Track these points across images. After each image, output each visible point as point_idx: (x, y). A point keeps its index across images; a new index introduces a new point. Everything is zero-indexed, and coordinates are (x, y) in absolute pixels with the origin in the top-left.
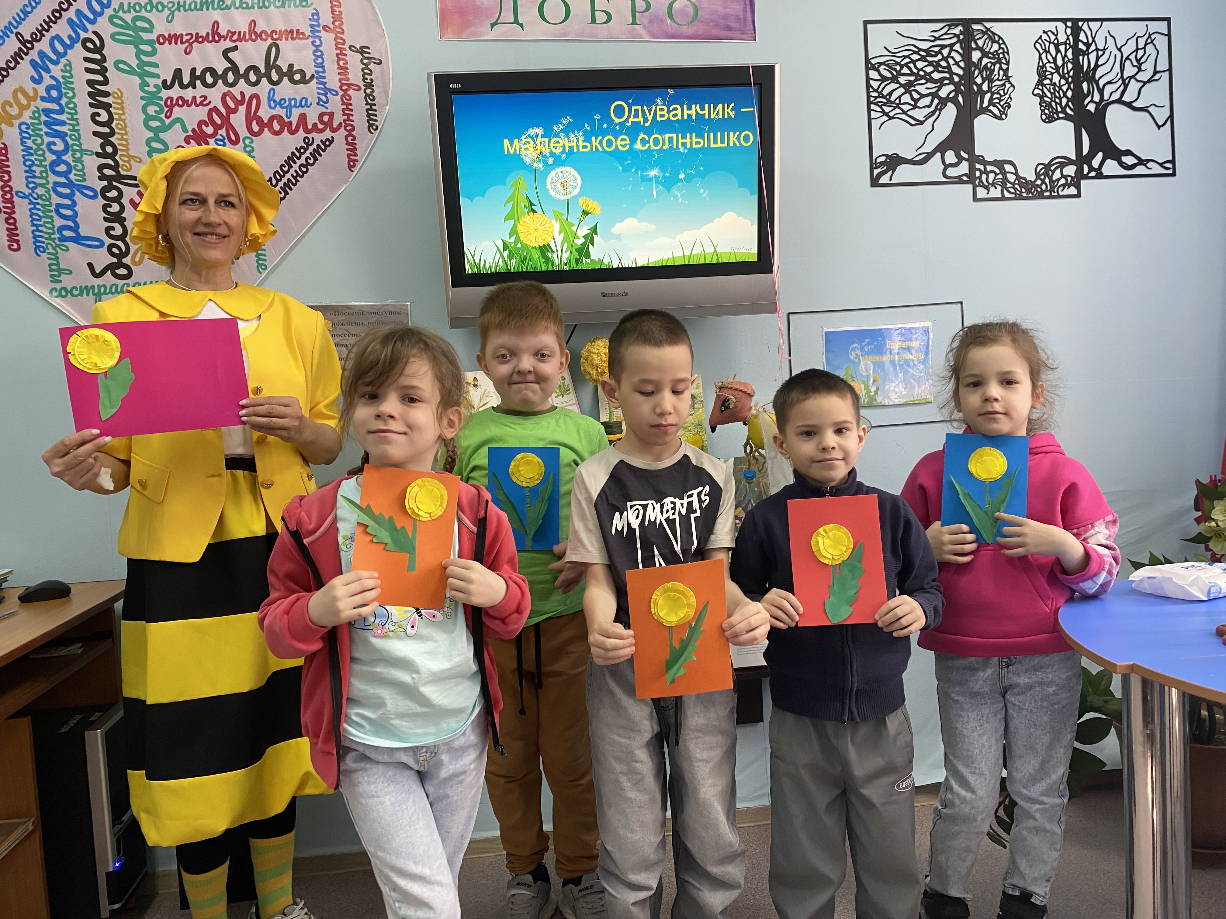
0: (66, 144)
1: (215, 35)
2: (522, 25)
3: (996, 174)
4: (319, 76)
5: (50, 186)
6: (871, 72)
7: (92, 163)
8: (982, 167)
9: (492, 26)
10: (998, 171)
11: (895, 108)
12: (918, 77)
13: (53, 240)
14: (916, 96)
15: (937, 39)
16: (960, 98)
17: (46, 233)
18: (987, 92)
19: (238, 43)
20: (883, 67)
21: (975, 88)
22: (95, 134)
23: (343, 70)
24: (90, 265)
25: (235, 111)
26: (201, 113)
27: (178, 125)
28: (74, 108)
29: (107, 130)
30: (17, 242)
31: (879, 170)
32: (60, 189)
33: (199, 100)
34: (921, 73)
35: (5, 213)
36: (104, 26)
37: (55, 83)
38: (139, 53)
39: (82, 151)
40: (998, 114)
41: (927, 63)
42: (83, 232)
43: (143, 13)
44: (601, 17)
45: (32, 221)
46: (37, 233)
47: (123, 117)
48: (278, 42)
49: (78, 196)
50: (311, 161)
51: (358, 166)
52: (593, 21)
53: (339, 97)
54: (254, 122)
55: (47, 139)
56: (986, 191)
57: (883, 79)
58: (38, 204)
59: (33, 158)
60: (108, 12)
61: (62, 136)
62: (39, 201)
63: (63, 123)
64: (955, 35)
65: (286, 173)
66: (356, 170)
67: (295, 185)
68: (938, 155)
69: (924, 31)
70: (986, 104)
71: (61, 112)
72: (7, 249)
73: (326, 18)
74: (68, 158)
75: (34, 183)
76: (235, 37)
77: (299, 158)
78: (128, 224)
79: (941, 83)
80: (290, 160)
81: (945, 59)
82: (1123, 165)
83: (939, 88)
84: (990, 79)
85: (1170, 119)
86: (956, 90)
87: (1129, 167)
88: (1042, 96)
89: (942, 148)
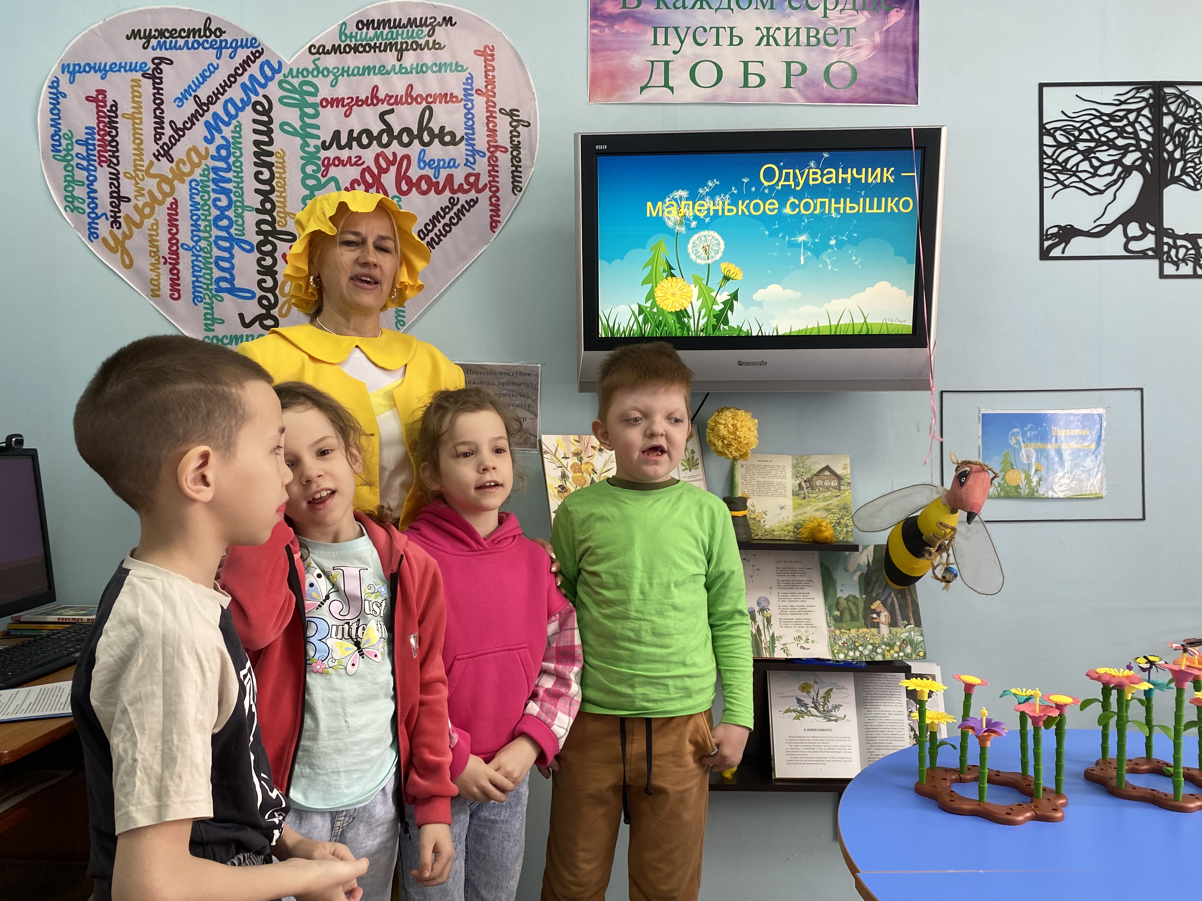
0: (230, 200)
1: (374, 99)
2: (672, 89)
3: (1188, 249)
4: (469, 138)
5: (212, 240)
6: (1045, 137)
7: (251, 218)
8: (1171, 241)
9: (642, 89)
10: (1190, 246)
11: (1071, 176)
12: (1099, 143)
13: (210, 290)
14: (1096, 163)
15: (1122, 103)
16: (1148, 167)
17: (204, 284)
18: (1179, 160)
19: (394, 107)
20: (1059, 132)
21: (1166, 155)
22: (257, 191)
23: (492, 132)
24: (241, 316)
25: (386, 171)
26: (354, 173)
27: (333, 183)
28: (240, 167)
29: (267, 188)
30: (178, 291)
31: (1050, 242)
32: (221, 243)
33: (353, 160)
34: (1103, 139)
35: (170, 263)
36: (273, 91)
37: (225, 143)
38: (303, 115)
39: (244, 208)
40: (1192, 184)
41: (1109, 129)
42: (238, 284)
43: (310, 78)
44: (754, 80)
45: (193, 272)
46: (196, 284)
47: (283, 176)
48: (432, 105)
49: (236, 250)
50: (455, 221)
51: (500, 226)
52: (746, 85)
53: (486, 159)
54: (404, 182)
55: (213, 196)
56: (1175, 267)
57: (1059, 145)
58: (200, 256)
59: (199, 213)
60: (279, 77)
61: (227, 192)
62: (202, 254)
63: (229, 181)
64: (1144, 99)
65: (429, 231)
66: (497, 231)
67: (437, 244)
68: (1120, 227)
69: (1109, 94)
70: (1177, 173)
71: (228, 170)
72: (169, 298)
73: (479, 82)
74: (230, 213)
75: (199, 236)
76: (392, 101)
77: (443, 218)
78: (280, 278)
79: (1125, 150)
80: (435, 219)
81: (1132, 124)
83: (1123, 156)
84: (1183, 146)
86: (1143, 158)
89: (1124, 220)
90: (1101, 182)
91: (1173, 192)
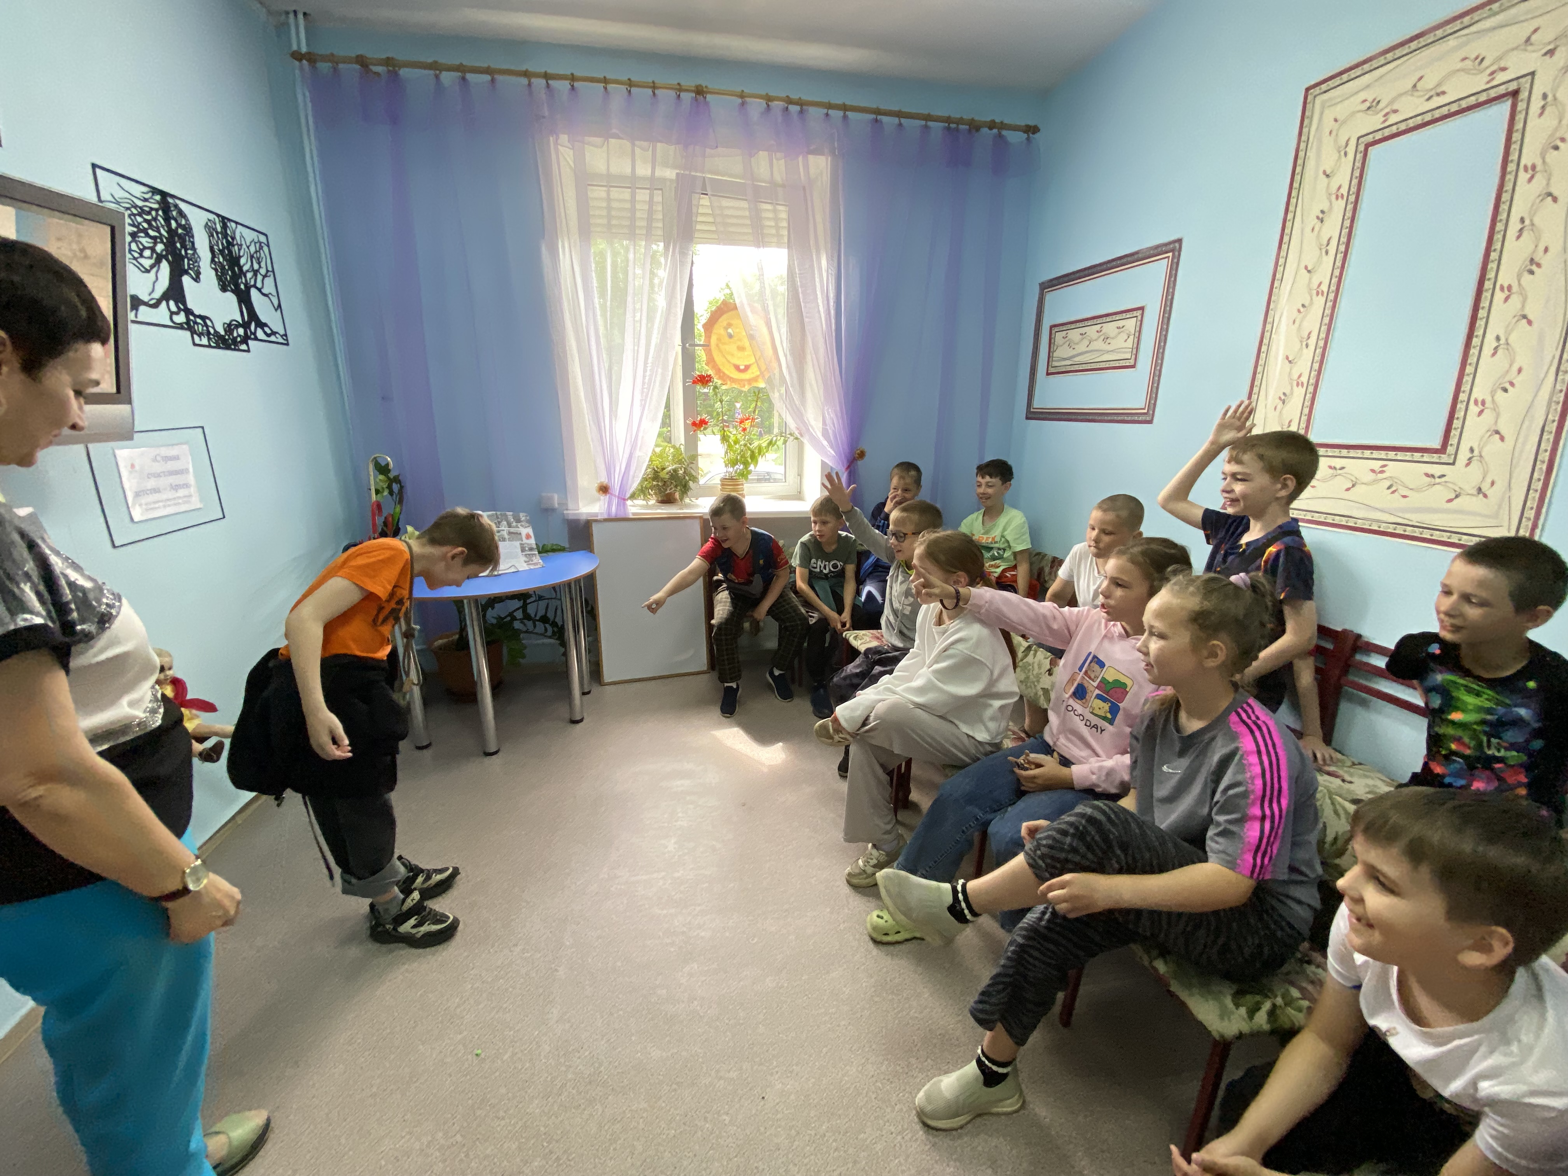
8: (193, 319)
10: (202, 324)
12: (139, 230)
14: (141, 246)
15: (145, 200)
16: (170, 257)
18: (185, 257)
21: (177, 251)
34: (141, 227)
40: (194, 277)
41: (142, 219)
56: (200, 339)
64: (158, 202)
68: (164, 303)
69: (136, 190)
79: (155, 240)
81: (154, 220)
82: (265, 333)
83: (155, 243)
84: (184, 246)
85: (279, 306)
86: (166, 249)
87: (268, 335)
88: (216, 270)
89: (166, 296)
90: (147, 263)
91: (186, 280)
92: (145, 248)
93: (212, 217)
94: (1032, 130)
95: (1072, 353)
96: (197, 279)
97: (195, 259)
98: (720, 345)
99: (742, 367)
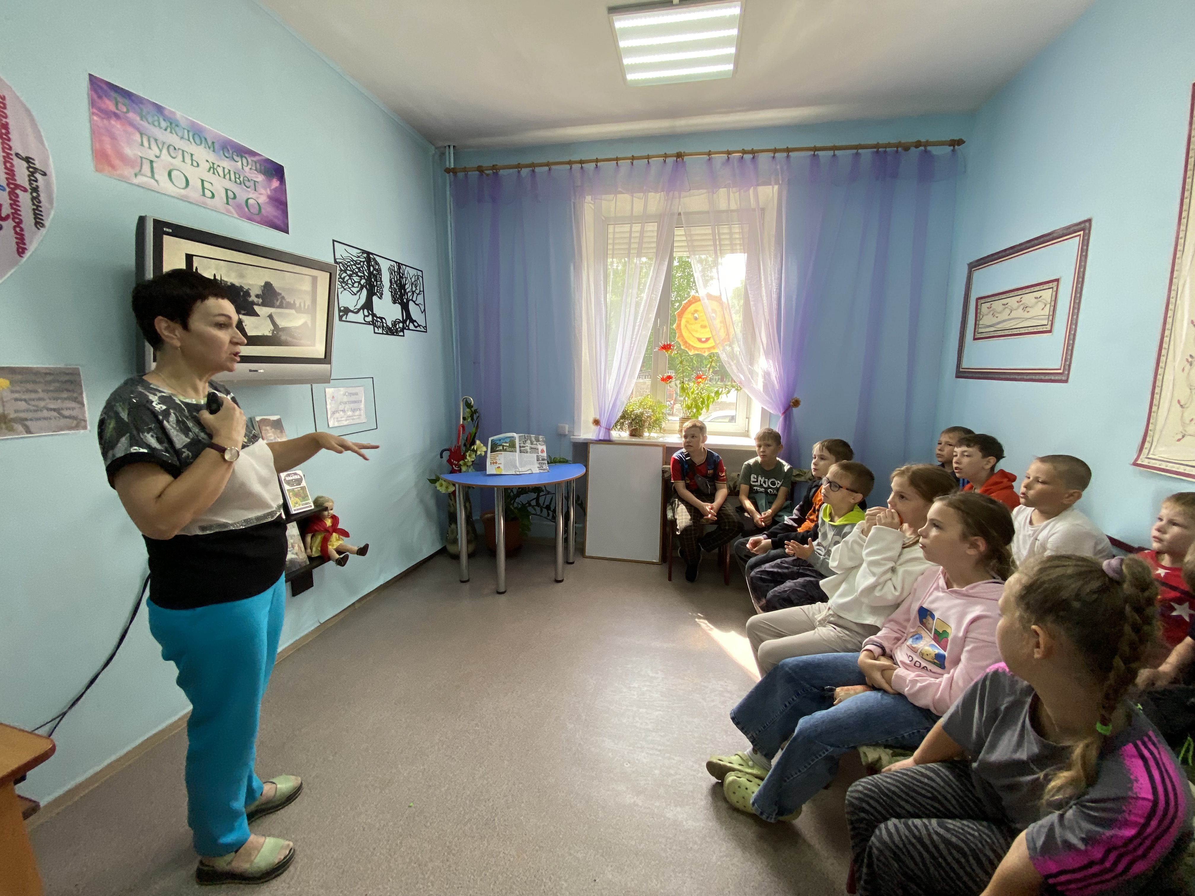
2: (157, 181)
3: (380, 323)
8: (376, 319)
9: (136, 175)
11: (346, 285)
14: (353, 281)
15: (359, 257)
16: (368, 287)
18: (375, 286)
20: (341, 264)
21: (372, 283)
23: (10, 171)
31: (342, 314)
34: (354, 271)
40: (379, 296)
41: (356, 267)
44: (208, 194)
51: (29, 254)
52: (204, 195)
53: (6, 193)
56: (377, 329)
57: (341, 270)
64: (365, 257)
66: (26, 256)
68: (362, 311)
70: (375, 291)
79: (361, 278)
81: (362, 267)
82: (414, 325)
83: (361, 280)
84: (376, 280)
85: (425, 310)
86: (366, 283)
87: (416, 327)
88: (392, 292)
89: (363, 308)
90: (355, 290)
91: (375, 299)
92: (355, 282)
93: (393, 263)
94: (956, 143)
95: (995, 320)
96: (380, 298)
97: (381, 287)
98: (688, 325)
99: (703, 340)
